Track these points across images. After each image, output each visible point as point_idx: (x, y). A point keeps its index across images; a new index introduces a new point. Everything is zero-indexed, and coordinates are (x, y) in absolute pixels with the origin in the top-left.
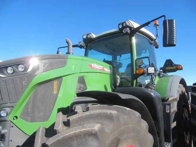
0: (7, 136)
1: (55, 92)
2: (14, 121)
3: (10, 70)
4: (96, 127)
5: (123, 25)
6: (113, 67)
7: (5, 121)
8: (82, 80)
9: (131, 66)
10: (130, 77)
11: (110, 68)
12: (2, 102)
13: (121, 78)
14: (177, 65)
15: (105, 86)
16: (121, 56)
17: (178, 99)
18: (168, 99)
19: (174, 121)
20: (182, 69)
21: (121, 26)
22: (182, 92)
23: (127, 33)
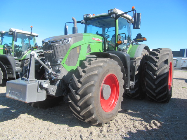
0: (61, 71)
1: (78, 53)
2: (63, 65)
3: (61, 43)
4: (102, 64)
5: (111, 11)
6: (104, 38)
7: (60, 64)
8: (89, 47)
9: (114, 36)
10: (114, 44)
11: (103, 39)
12: (58, 57)
13: (108, 45)
14: (144, 38)
15: (100, 50)
16: (108, 29)
17: (142, 59)
18: (136, 58)
19: (137, 71)
20: (146, 40)
21: (110, 12)
22: (145, 54)
23: (113, 18)
